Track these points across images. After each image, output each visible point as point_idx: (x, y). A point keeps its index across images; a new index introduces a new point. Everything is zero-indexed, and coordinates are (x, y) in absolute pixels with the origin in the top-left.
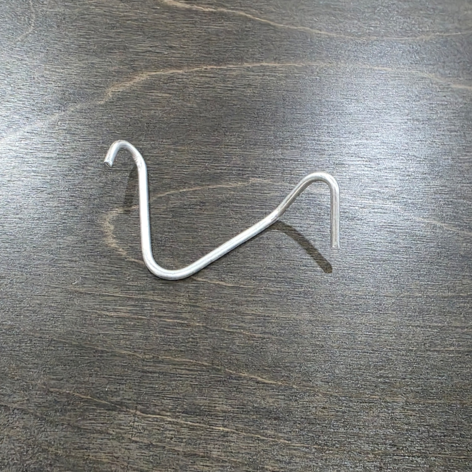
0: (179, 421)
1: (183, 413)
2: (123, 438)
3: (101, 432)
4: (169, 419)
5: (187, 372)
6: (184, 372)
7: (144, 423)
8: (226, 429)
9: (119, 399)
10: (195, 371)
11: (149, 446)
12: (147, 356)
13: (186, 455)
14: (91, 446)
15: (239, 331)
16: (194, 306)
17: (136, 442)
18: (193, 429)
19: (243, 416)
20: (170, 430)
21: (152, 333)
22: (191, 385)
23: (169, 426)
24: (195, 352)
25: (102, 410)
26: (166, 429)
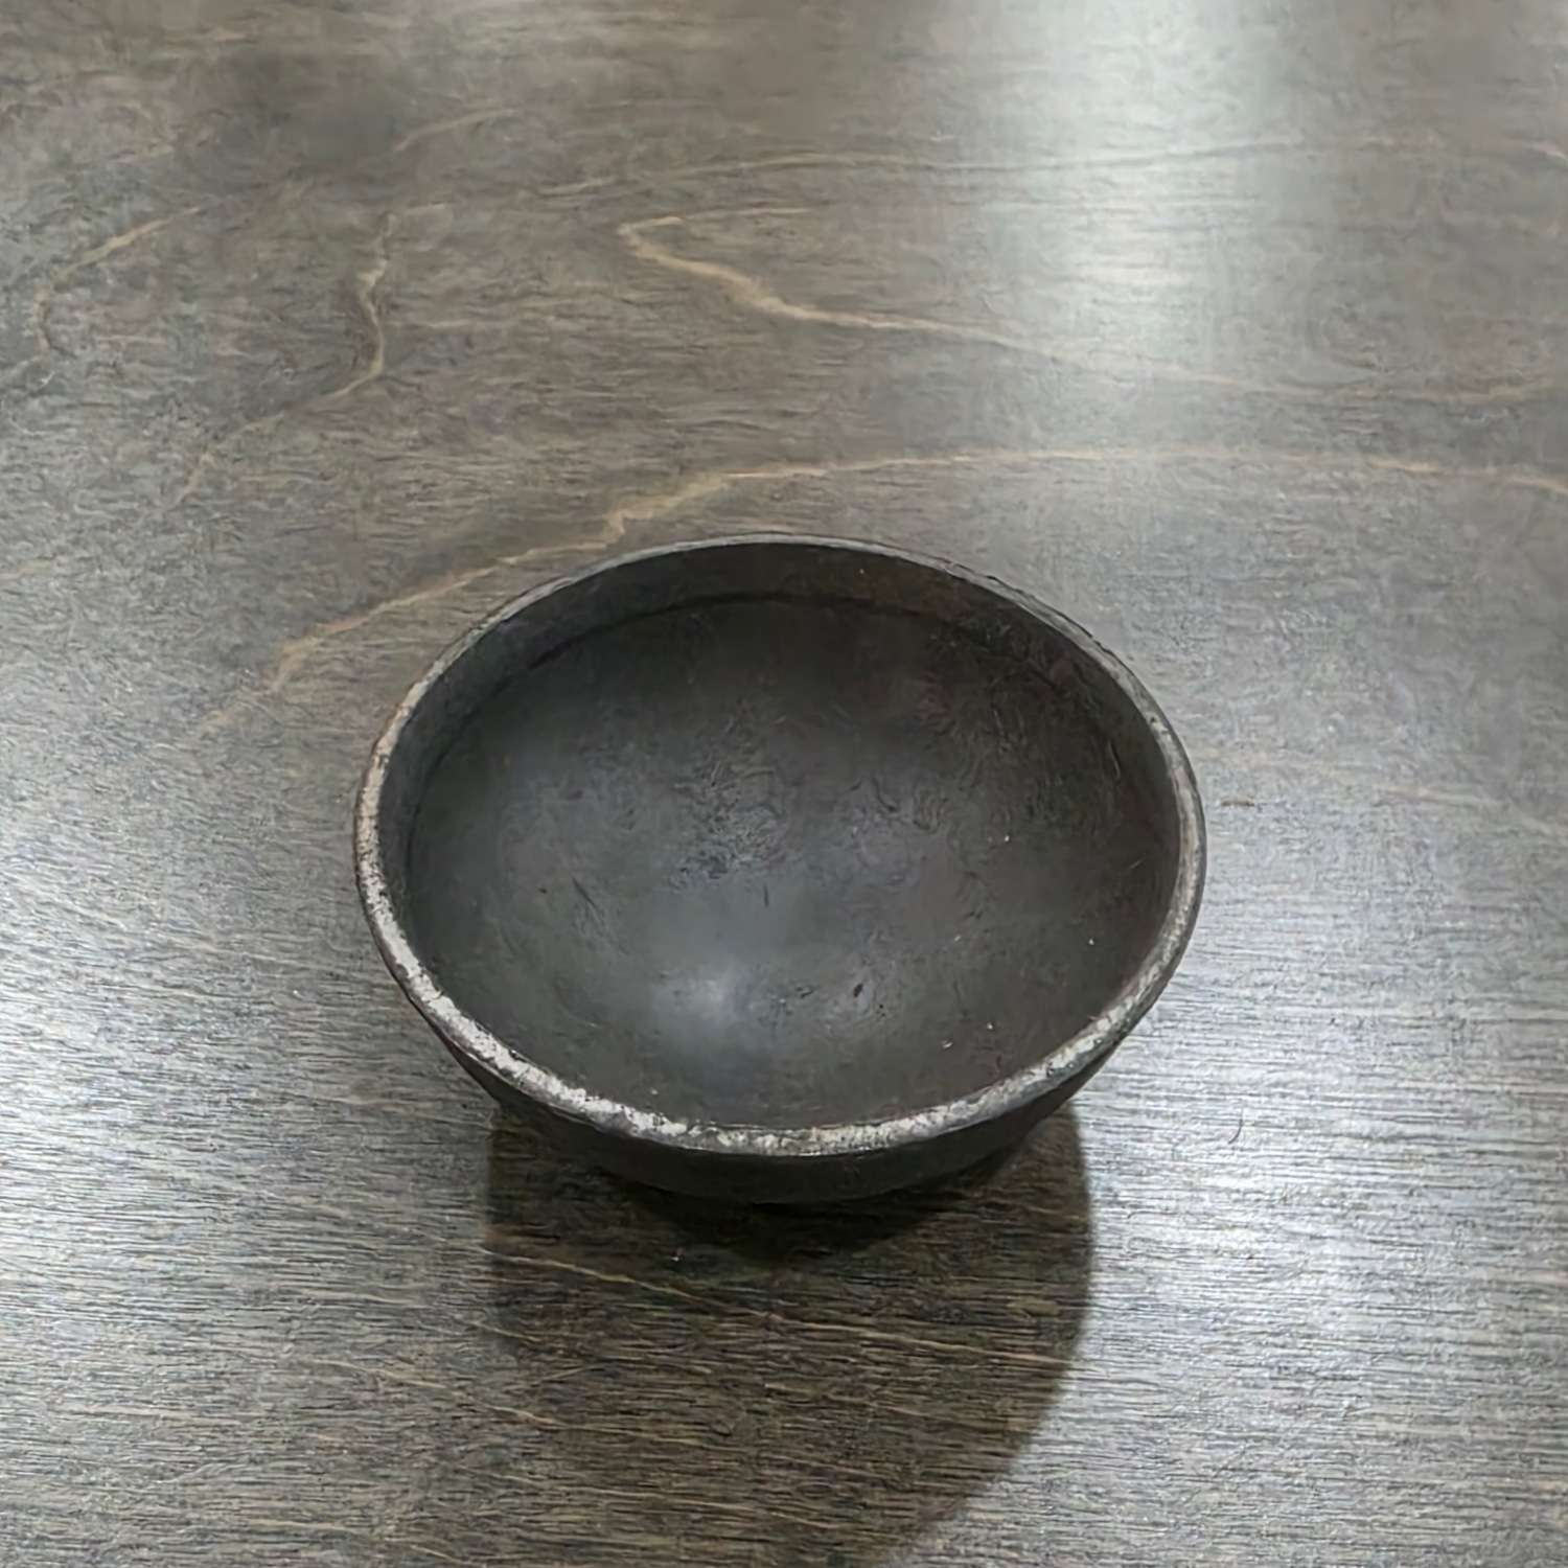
0: (902, 1337)
1: (912, 1317)
2: (737, 1385)
3: (670, 1369)
4: (871, 1334)
7: (797, 1345)
8: (1047, 1359)
9: (716, 1281)
11: (818, 1405)
13: (928, 1426)
14: (645, 1405)
17: (778, 1394)
18: (945, 1360)
20: (877, 1363)
22: (929, 1246)
23: (874, 1353)
25: (665, 1312)
26: (866, 1360)
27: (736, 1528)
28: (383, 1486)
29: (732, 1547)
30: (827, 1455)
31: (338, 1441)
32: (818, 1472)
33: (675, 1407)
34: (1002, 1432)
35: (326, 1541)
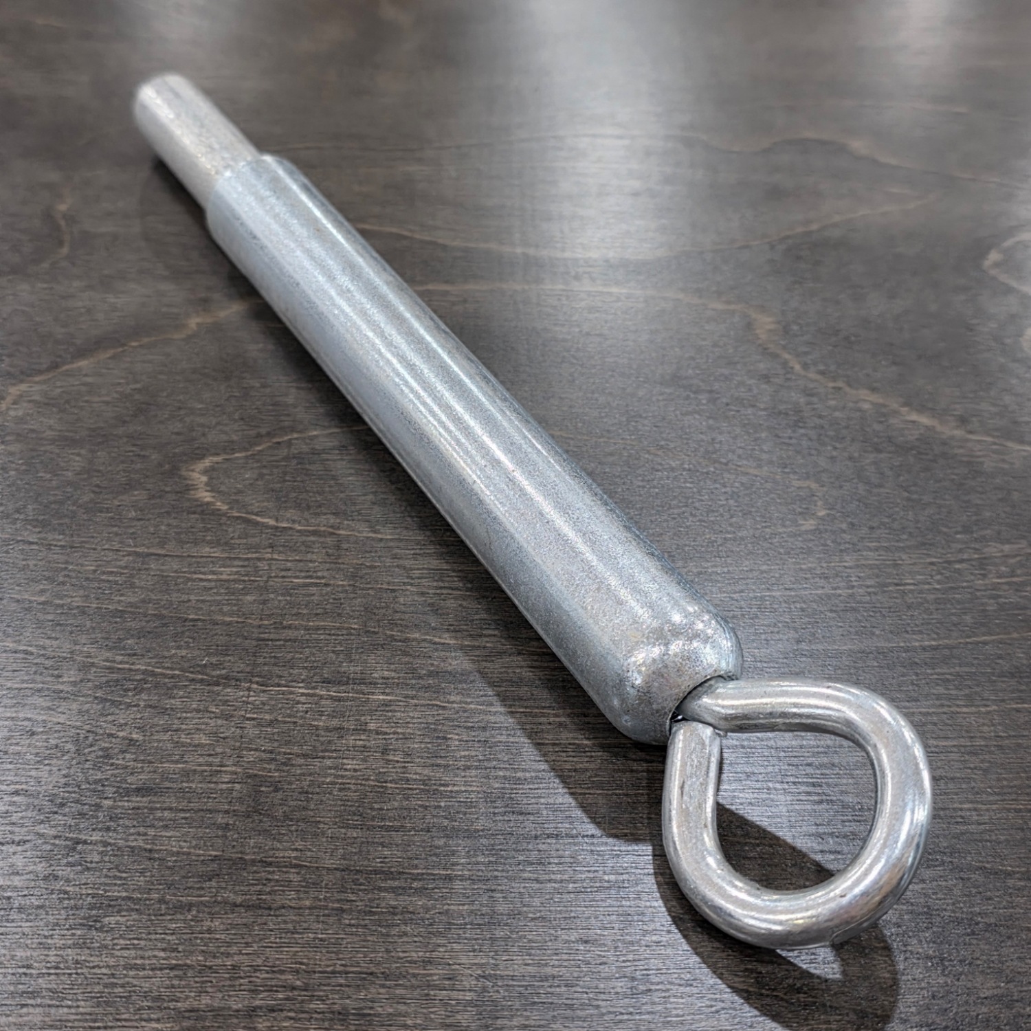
0: (317, 691)
1: (323, 682)
2: (232, 716)
3: (198, 711)
4: (301, 691)
5: (328, 637)
6: (322, 637)
7: (264, 697)
8: (389, 698)
9: (224, 672)
10: (338, 635)
11: (271, 723)
12: (266, 622)
13: (327, 729)
14: (184, 727)
15: (403, 588)
16: (336, 563)
17: (253, 719)
18: (340, 701)
19: (414, 682)
20: (304, 703)
21: (272, 596)
22: (333, 652)
23: (303, 699)
24: (339, 615)
25: (198, 686)
26: (298, 702)
27: (226, 778)
28: (48, 768)
29: (224, 786)
30: (276, 744)
31: (24, 749)
32: (271, 752)
33: (199, 727)
34: (365, 730)
35: (17, 793)
